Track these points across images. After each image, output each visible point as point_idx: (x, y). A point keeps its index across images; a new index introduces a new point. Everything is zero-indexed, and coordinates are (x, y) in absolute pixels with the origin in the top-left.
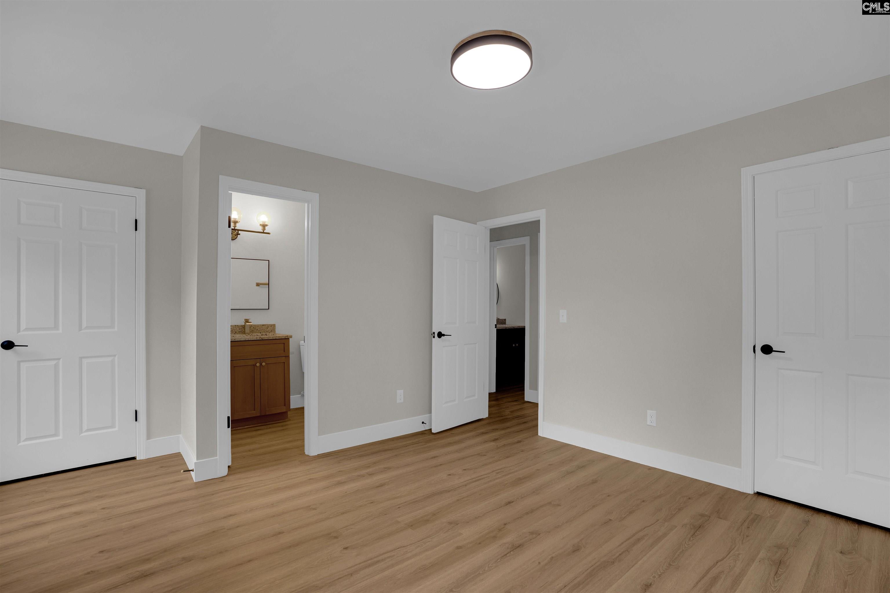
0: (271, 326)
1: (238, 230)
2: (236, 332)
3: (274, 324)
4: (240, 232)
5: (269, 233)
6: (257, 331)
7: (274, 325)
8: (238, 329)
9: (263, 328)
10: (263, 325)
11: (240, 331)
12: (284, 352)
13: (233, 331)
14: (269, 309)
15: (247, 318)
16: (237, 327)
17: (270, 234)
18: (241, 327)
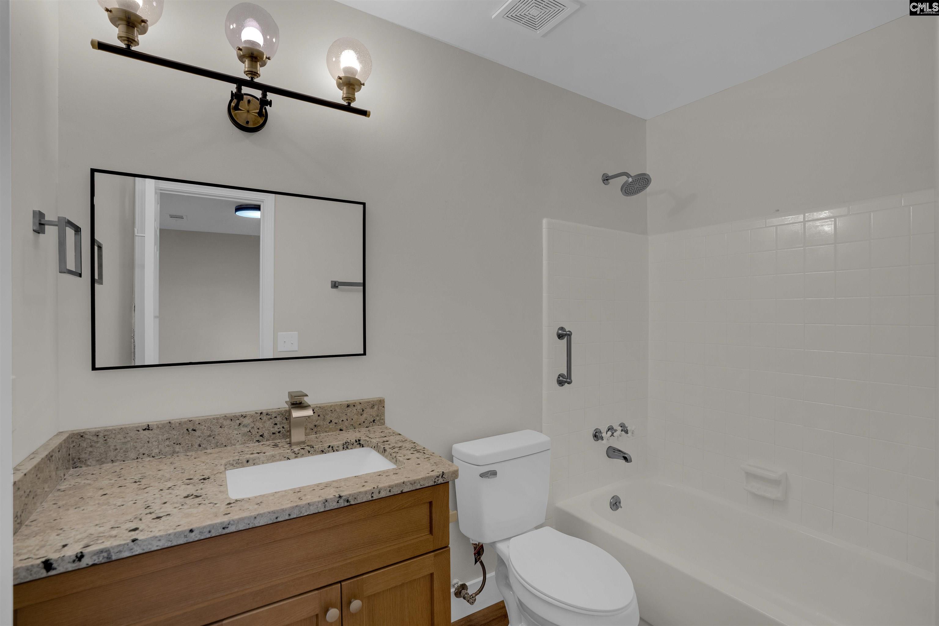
0: (372, 407)
1: (266, 89)
2: (261, 436)
3: (380, 401)
4: (270, 96)
5: (364, 113)
6: (332, 426)
7: (381, 403)
8: (269, 424)
9: (348, 414)
10: (348, 406)
11: (276, 429)
12: (431, 532)
13: (254, 433)
14: (364, 354)
15: (296, 388)
16: (265, 418)
17: (369, 116)
18: (279, 419)
